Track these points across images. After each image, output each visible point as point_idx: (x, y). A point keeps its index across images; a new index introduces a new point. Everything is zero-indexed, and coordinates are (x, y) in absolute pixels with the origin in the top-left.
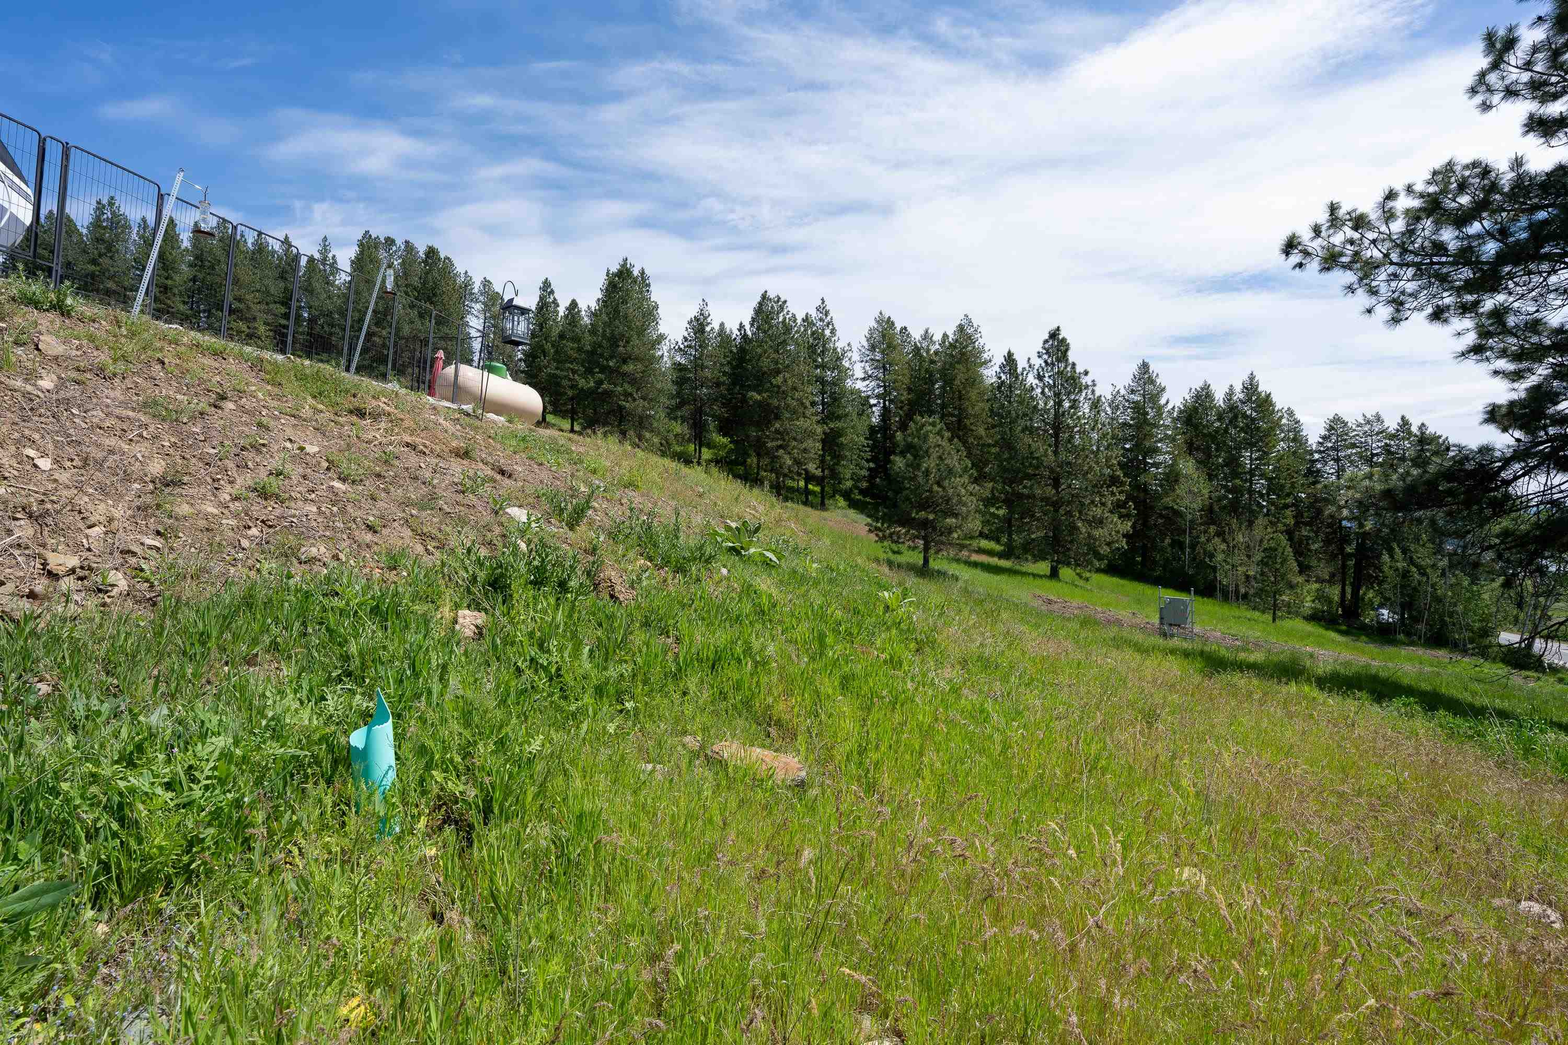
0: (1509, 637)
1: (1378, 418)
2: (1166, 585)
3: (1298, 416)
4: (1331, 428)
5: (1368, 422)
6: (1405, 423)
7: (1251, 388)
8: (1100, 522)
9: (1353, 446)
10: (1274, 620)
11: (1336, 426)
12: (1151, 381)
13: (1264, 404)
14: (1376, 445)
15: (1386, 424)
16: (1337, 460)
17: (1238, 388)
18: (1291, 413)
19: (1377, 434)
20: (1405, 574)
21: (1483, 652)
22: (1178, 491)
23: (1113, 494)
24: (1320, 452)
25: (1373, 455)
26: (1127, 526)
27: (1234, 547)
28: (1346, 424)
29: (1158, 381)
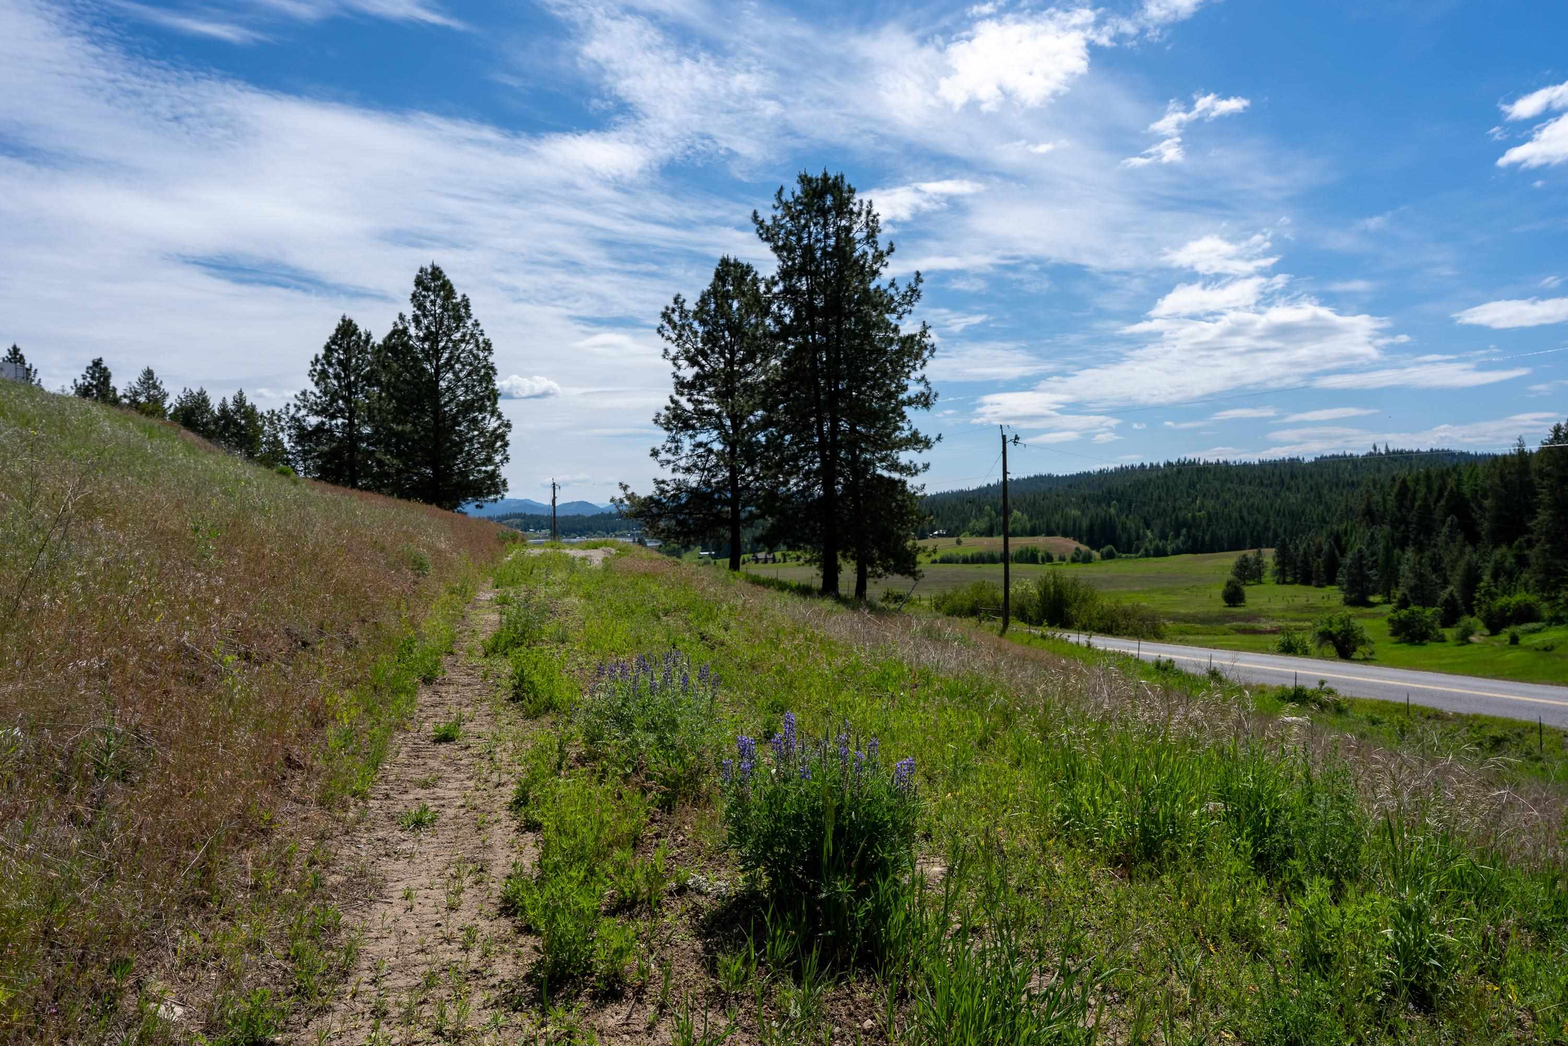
7: (240, 401)
12: (155, 387)
17: (230, 400)
29: (163, 387)
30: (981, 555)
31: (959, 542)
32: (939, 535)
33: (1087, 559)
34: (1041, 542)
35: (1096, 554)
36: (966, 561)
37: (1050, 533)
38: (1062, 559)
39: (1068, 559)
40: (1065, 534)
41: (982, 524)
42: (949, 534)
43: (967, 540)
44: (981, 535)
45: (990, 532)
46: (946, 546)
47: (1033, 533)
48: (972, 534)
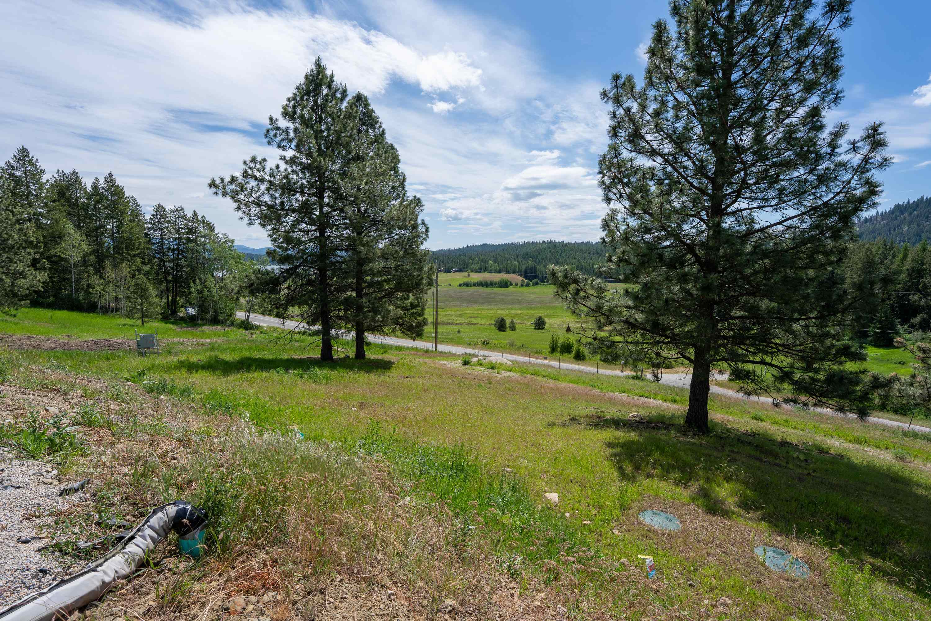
0: (240, 315)
1: (181, 208)
2: (61, 308)
3: (139, 202)
4: (157, 211)
5: (177, 211)
6: (195, 214)
7: (110, 180)
8: (22, 275)
9: (169, 222)
10: (143, 324)
11: (159, 209)
13: (119, 192)
14: (181, 223)
15: (185, 213)
16: (161, 229)
17: (102, 181)
18: (134, 200)
19: (182, 217)
20: (201, 292)
21: (232, 324)
22: (63, 245)
23: (29, 254)
24: (151, 223)
25: (179, 228)
26: (44, 276)
27: (109, 282)
28: (165, 210)
29: (38, 165)
30: (481, 282)
31: (469, 275)
32: (455, 271)
33: (528, 285)
34: (505, 276)
35: (531, 283)
36: (474, 285)
37: (507, 272)
38: (517, 284)
39: (519, 284)
40: (514, 272)
41: (476, 267)
42: (460, 271)
43: (472, 274)
44: (476, 272)
45: (480, 271)
46: (463, 277)
47: (500, 271)
48: (472, 271)
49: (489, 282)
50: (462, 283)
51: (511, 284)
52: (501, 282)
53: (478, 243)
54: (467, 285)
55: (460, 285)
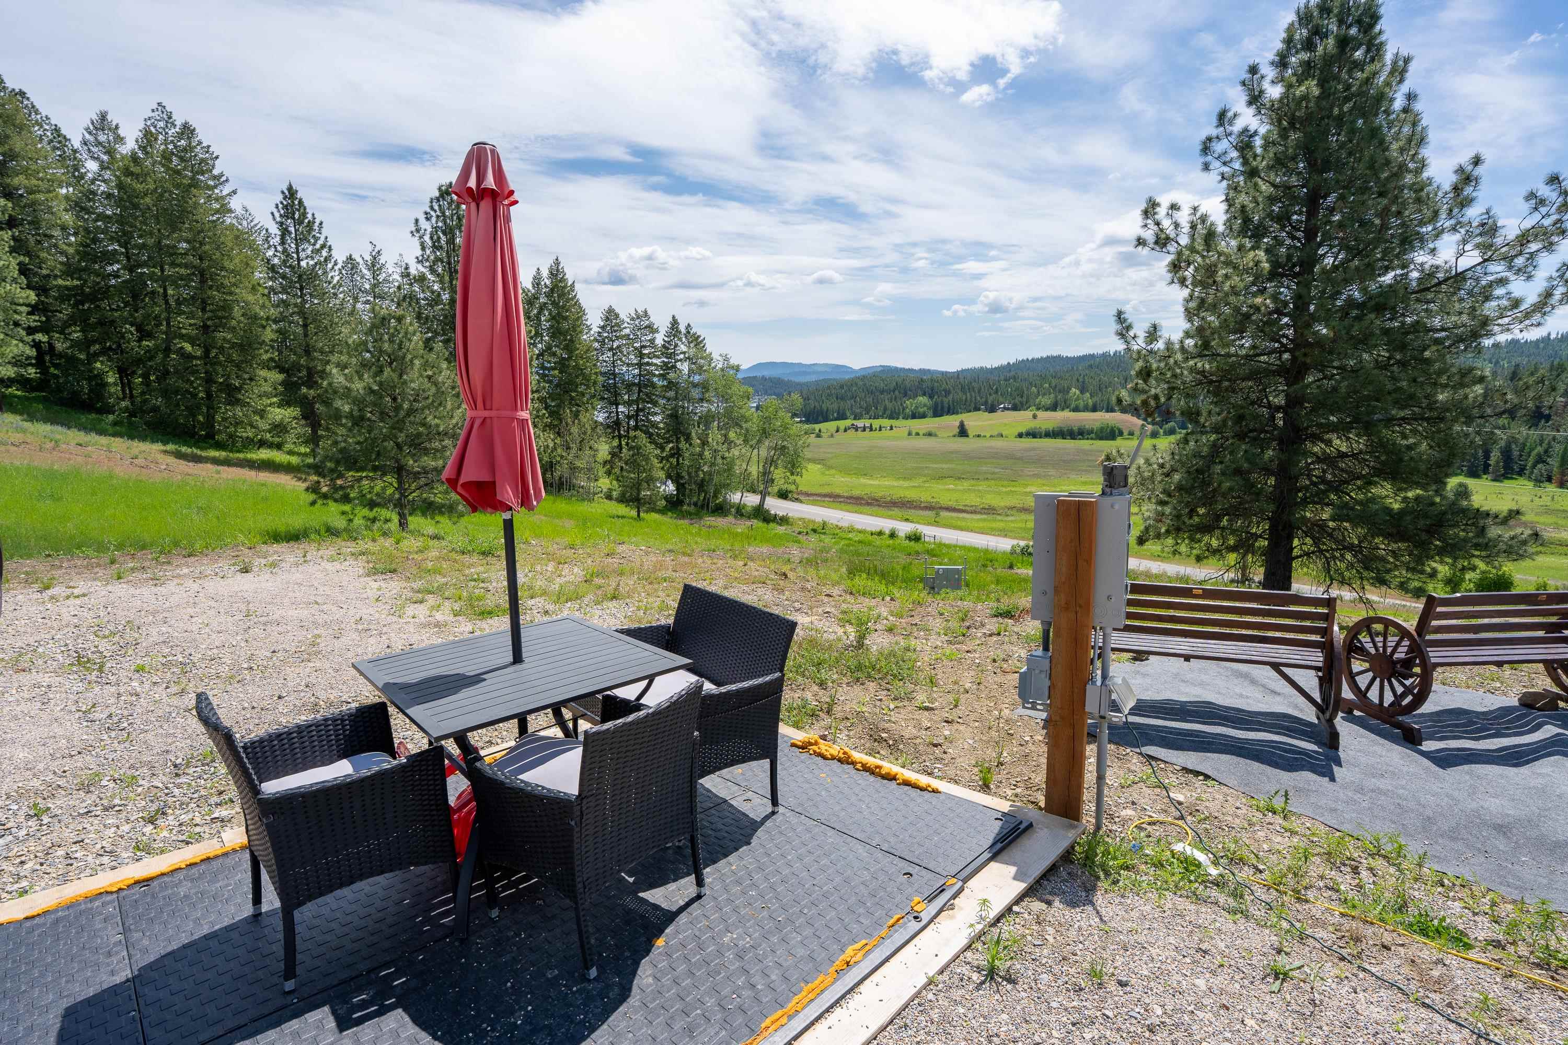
4: (607, 319)
5: (637, 317)
11: (611, 316)
30: (1060, 429)
31: (1035, 417)
32: (1005, 409)
33: (1155, 435)
34: (1105, 417)
36: (1049, 434)
37: (1110, 410)
38: (1131, 434)
39: (1138, 433)
40: (1124, 411)
41: (1047, 400)
42: (1015, 408)
43: (1041, 414)
44: (1047, 410)
45: (1054, 407)
46: (1023, 420)
47: (1094, 409)
48: (1038, 409)
49: (1075, 429)
50: (1024, 430)
51: (1121, 433)
52: (1102, 429)
53: (1038, 355)
54: (1033, 434)
55: (1020, 435)
